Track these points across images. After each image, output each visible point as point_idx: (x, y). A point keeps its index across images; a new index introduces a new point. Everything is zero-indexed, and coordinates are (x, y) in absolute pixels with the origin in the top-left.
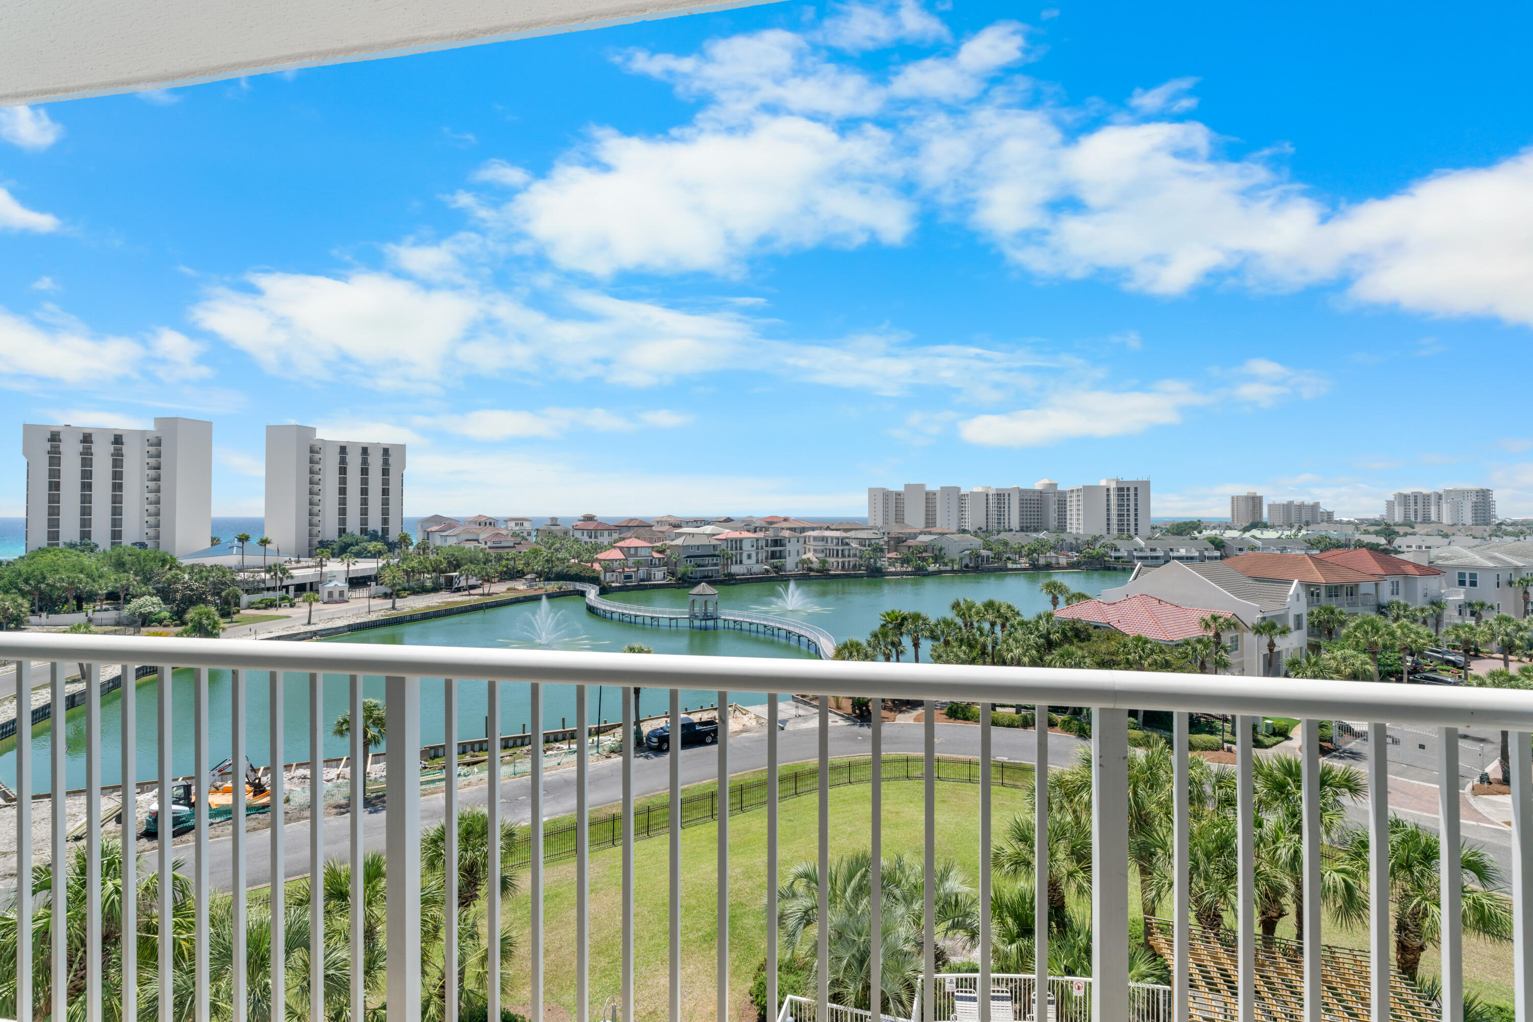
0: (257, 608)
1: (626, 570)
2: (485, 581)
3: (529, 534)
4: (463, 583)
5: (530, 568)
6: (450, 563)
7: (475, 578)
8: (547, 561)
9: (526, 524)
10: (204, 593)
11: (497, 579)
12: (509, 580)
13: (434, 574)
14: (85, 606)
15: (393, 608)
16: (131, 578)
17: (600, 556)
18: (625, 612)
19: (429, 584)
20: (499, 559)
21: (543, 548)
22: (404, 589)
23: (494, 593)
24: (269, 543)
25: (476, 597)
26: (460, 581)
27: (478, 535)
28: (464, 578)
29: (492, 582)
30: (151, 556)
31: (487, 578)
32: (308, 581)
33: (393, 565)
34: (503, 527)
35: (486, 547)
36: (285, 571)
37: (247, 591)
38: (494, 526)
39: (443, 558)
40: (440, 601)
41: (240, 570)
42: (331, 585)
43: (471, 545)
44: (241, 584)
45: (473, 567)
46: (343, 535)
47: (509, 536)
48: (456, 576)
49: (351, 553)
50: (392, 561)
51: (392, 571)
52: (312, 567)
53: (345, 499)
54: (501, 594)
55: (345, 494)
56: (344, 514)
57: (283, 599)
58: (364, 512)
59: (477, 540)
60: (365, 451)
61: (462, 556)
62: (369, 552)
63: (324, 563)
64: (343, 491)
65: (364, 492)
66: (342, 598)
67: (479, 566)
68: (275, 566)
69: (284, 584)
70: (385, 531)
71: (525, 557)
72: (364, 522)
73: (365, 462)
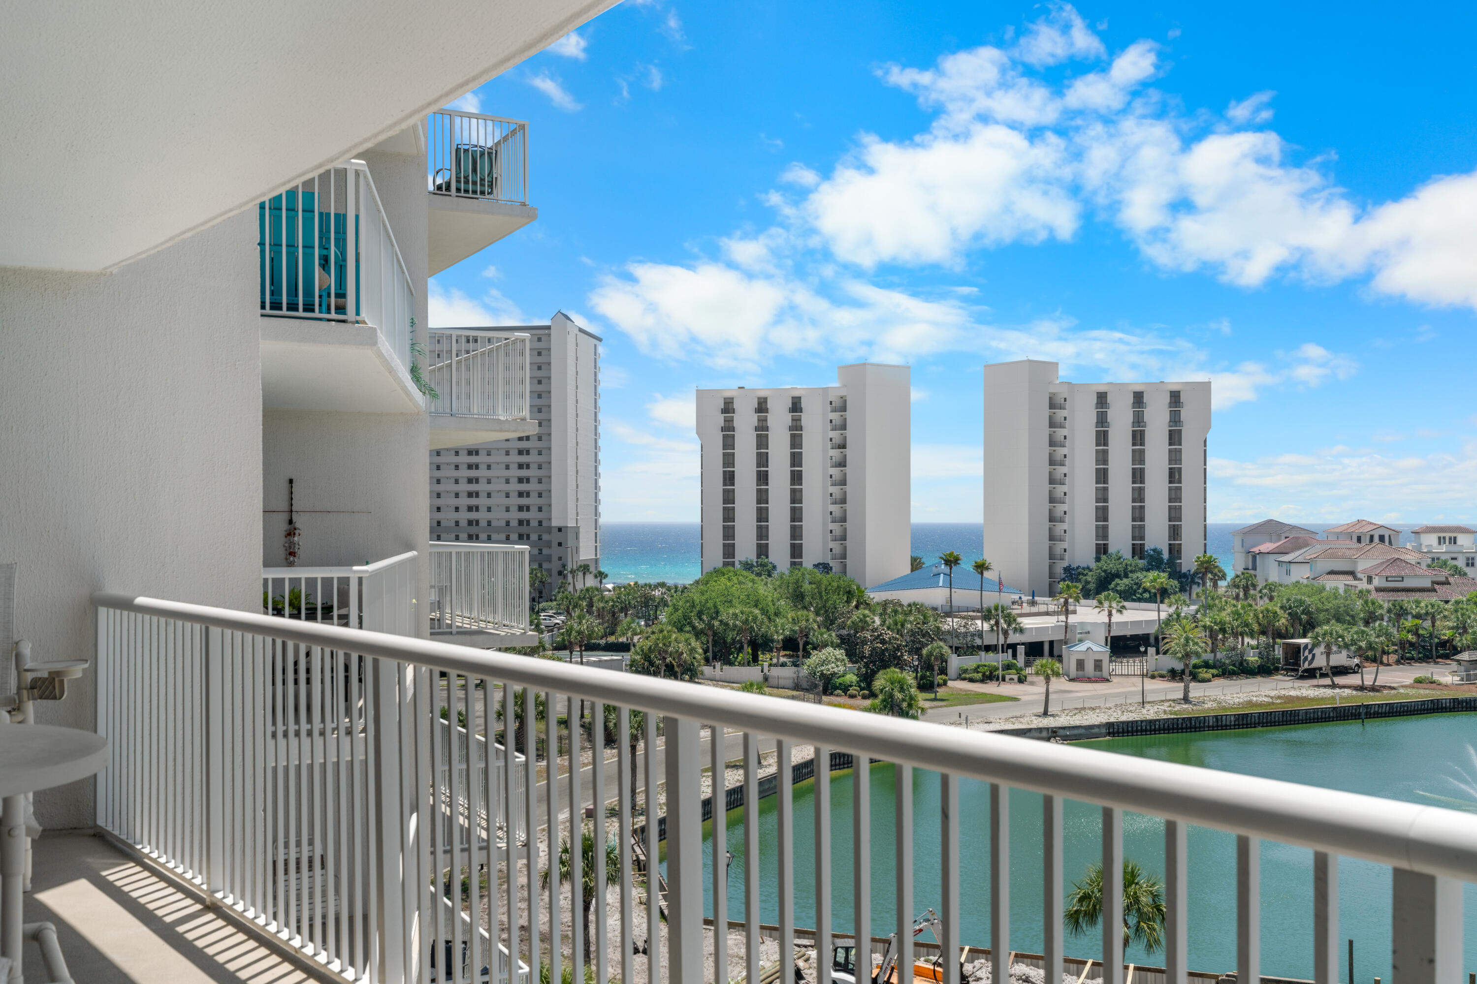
0: (971, 680)
2: (1367, 659)
3: (1469, 562)
4: (1320, 661)
5: (1467, 639)
6: (1294, 617)
7: (1344, 653)
9: (1462, 539)
10: (898, 649)
11: (1393, 658)
12: (1420, 660)
13: (1263, 639)
14: (761, 657)
15: (1186, 699)
16: (811, 619)
19: (1252, 658)
20: (1400, 613)
22: (1207, 665)
23: (1384, 687)
24: (987, 569)
25: (1347, 691)
26: (1314, 656)
27: (1354, 562)
28: (1322, 648)
29: (1382, 663)
30: (835, 584)
31: (1370, 653)
32: (1046, 638)
33: (1186, 618)
34: (1409, 546)
35: (1371, 587)
36: (1010, 619)
37: (957, 650)
38: (1390, 543)
39: (1282, 608)
40: (1273, 693)
41: (949, 614)
42: (1082, 647)
43: (1339, 584)
44: (948, 637)
45: (1339, 628)
46: (1104, 557)
47: (1424, 566)
48: (1306, 646)
49: (1115, 590)
50: (1185, 609)
51: (1184, 628)
52: (1054, 613)
53: (1106, 489)
54: (1402, 691)
55: (1105, 481)
56: (1106, 519)
57: (1008, 667)
58: (1138, 515)
59: (1352, 573)
60: (1138, 398)
61: (1320, 606)
62: (1146, 590)
63: (1071, 608)
64: (1102, 476)
65: (1138, 476)
66: (1098, 673)
67: (1355, 629)
68: (996, 609)
69: (1009, 641)
70: (1175, 551)
71: (1456, 611)
72: (1138, 533)
73: (1139, 420)
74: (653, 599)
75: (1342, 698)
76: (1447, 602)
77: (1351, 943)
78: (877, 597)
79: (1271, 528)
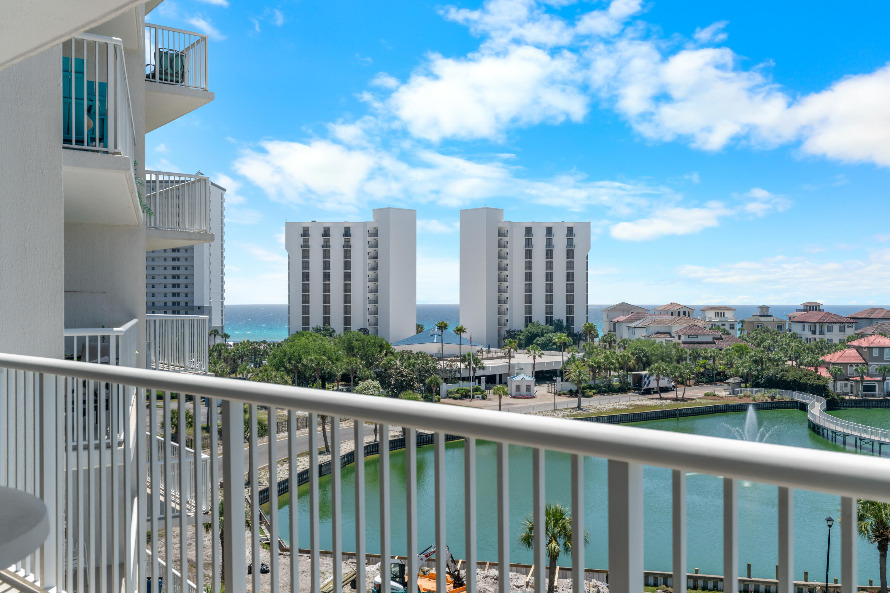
0: (455, 398)
1: (866, 378)
2: (678, 383)
3: (732, 327)
4: (653, 384)
5: (733, 371)
6: (638, 359)
7: (666, 379)
8: (755, 362)
9: (728, 314)
10: (411, 380)
11: (692, 382)
12: (707, 383)
13: (621, 372)
14: (327, 386)
15: (579, 408)
16: (359, 363)
17: (827, 358)
18: (864, 435)
19: (615, 383)
20: (696, 356)
21: (750, 346)
22: (590, 388)
23: (689, 399)
24: (464, 331)
25: (669, 402)
26: (650, 381)
27: (670, 327)
28: (654, 377)
29: (687, 385)
30: (373, 341)
31: (680, 379)
32: (497, 373)
33: (578, 360)
34: (699, 318)
35: (680, 341)
36: (477, 361)
37: (446, 380)
38: (689, 316)
39: (632, 354)
40: (628, 403)
41: (440, 359)
42: (519, 378)
43: (662, 339)
44: (441, 373)
45: (664, 365)
46: (530, 324)
47: (708, 329)
48: (645, 376)
49: (537, 344)
50: (577, 354)
51: (577, 366)
52: (501, 358)
53: (531, 285)
54: (698, 401)
55: (530, 280)
56: (530, 302)
57: (476, 390)
58: (549, 299)
59: (669, 333)
60: (549, 231)
61: (653, 352)
62: (555, 344)
63: (512, 355)
64: (529, 277)
65: (549, 277)
66: (528, 393)
67: (672, 365)
68: (469, 355)
69: (476, 375)
70: (570, 321)
71: (727, 355)
72: (549, 310)
73: (549, 244)
74: (260, 351)
75: (666, 405)
76: (721, 350)
78: (398, 349)
79: (623, 307)
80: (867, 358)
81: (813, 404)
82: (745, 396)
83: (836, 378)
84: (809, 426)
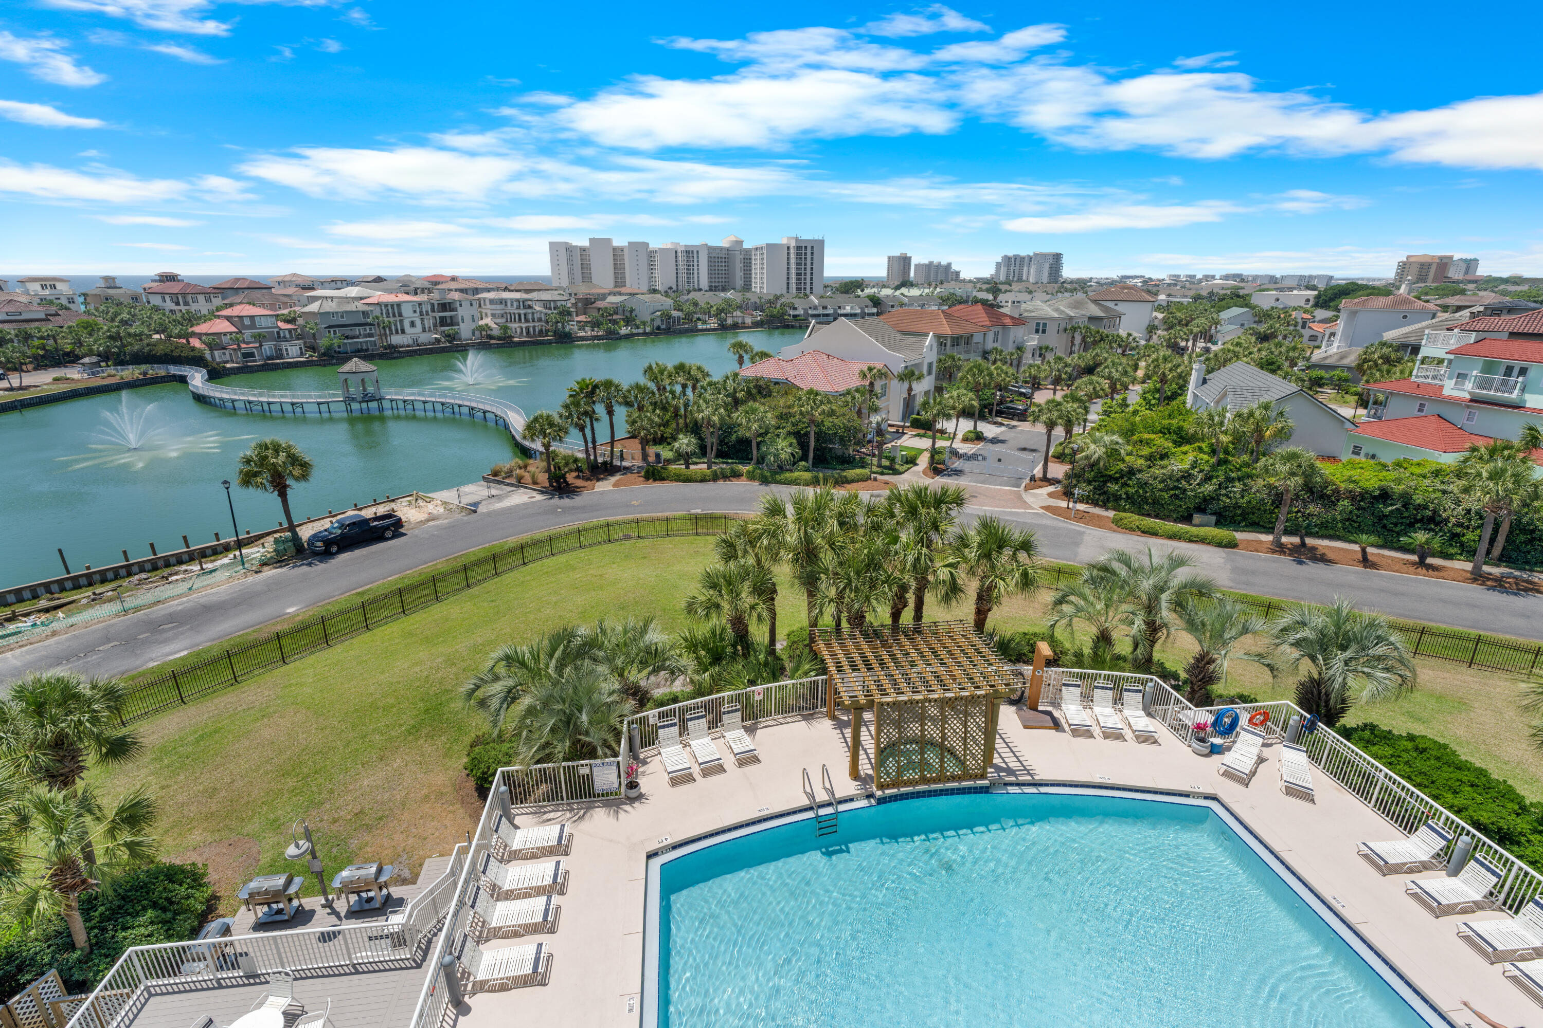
1: (243, 346)
2: (9, 369)
3: (71, 301)
5: (84, 350)
8: (111, 337)
9: (59, 286)
11: (30, 366)
12: (53, 366)
17: (197, 329)
18: (251, 399)
20: (26, 337)
21: (101, 321)
23: (33, 386)
25: (0, 392)
29: (23, 371)
31: (10, 366)
54: (44, 387)
71: (71, 333)
76: (61, 327)
77: (60, 551)
80: (239, 325)
81: (193, 376)
82: (109, 376)
83: (212, 347)
84: (194, 398)
